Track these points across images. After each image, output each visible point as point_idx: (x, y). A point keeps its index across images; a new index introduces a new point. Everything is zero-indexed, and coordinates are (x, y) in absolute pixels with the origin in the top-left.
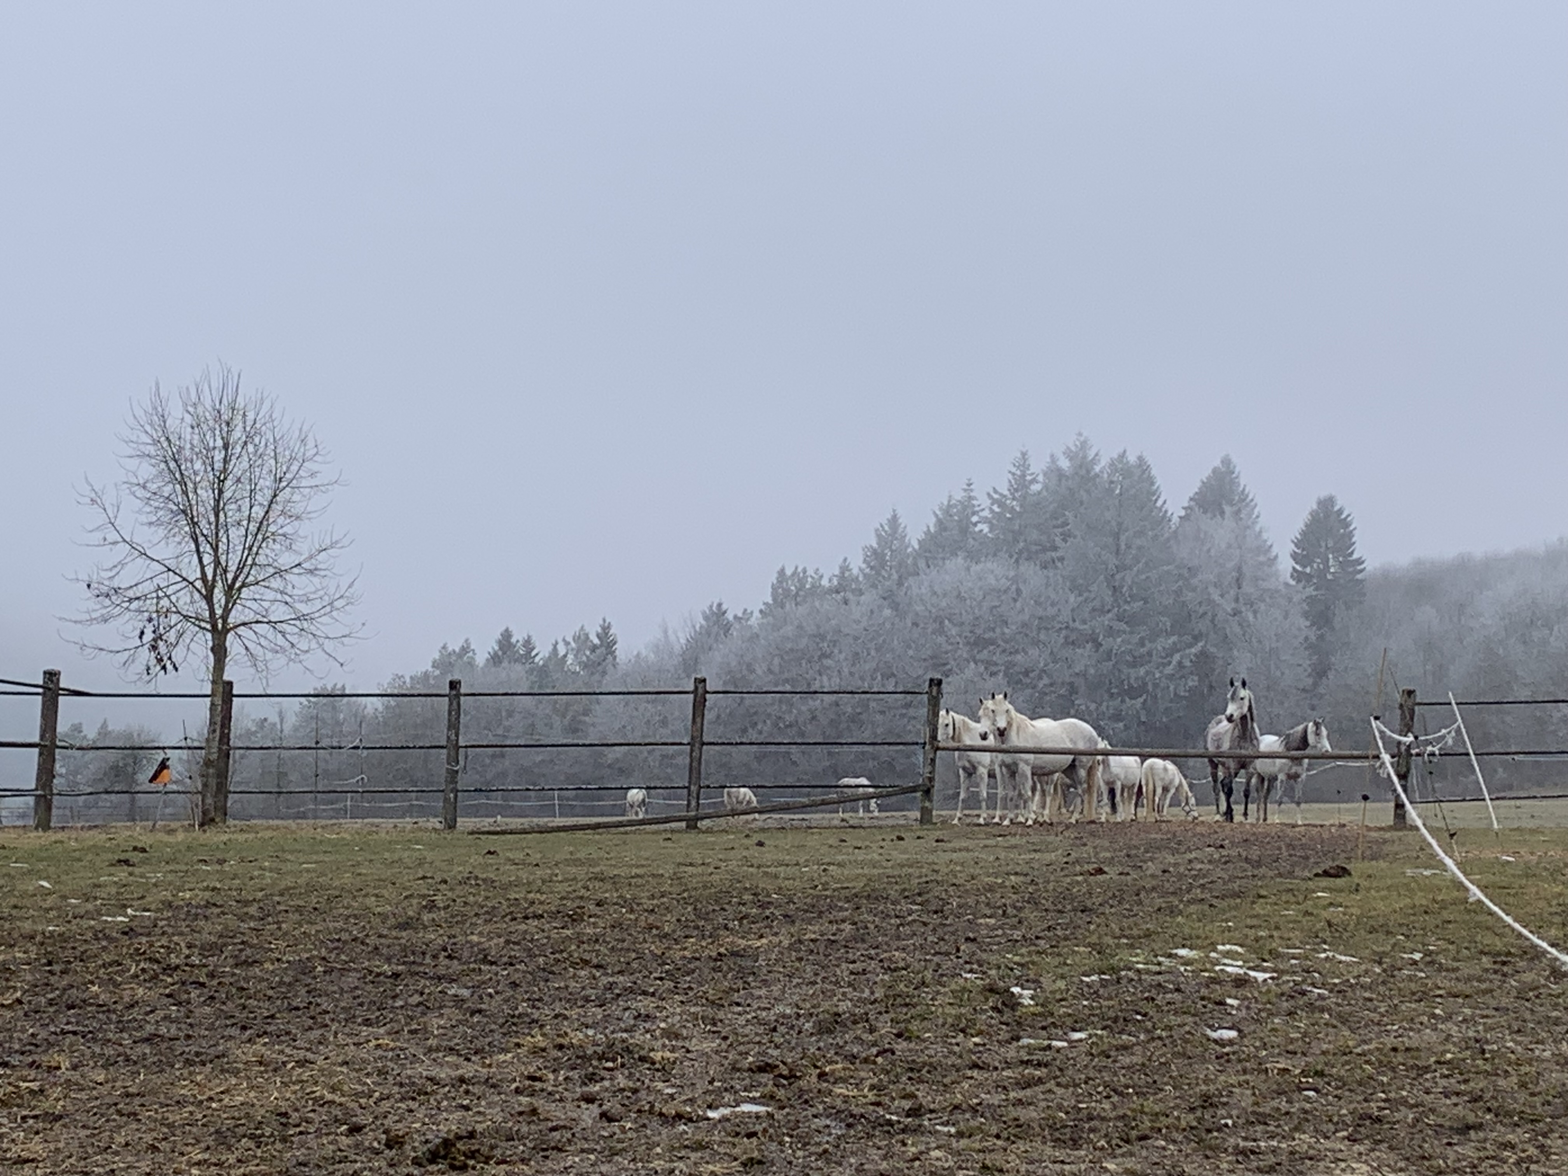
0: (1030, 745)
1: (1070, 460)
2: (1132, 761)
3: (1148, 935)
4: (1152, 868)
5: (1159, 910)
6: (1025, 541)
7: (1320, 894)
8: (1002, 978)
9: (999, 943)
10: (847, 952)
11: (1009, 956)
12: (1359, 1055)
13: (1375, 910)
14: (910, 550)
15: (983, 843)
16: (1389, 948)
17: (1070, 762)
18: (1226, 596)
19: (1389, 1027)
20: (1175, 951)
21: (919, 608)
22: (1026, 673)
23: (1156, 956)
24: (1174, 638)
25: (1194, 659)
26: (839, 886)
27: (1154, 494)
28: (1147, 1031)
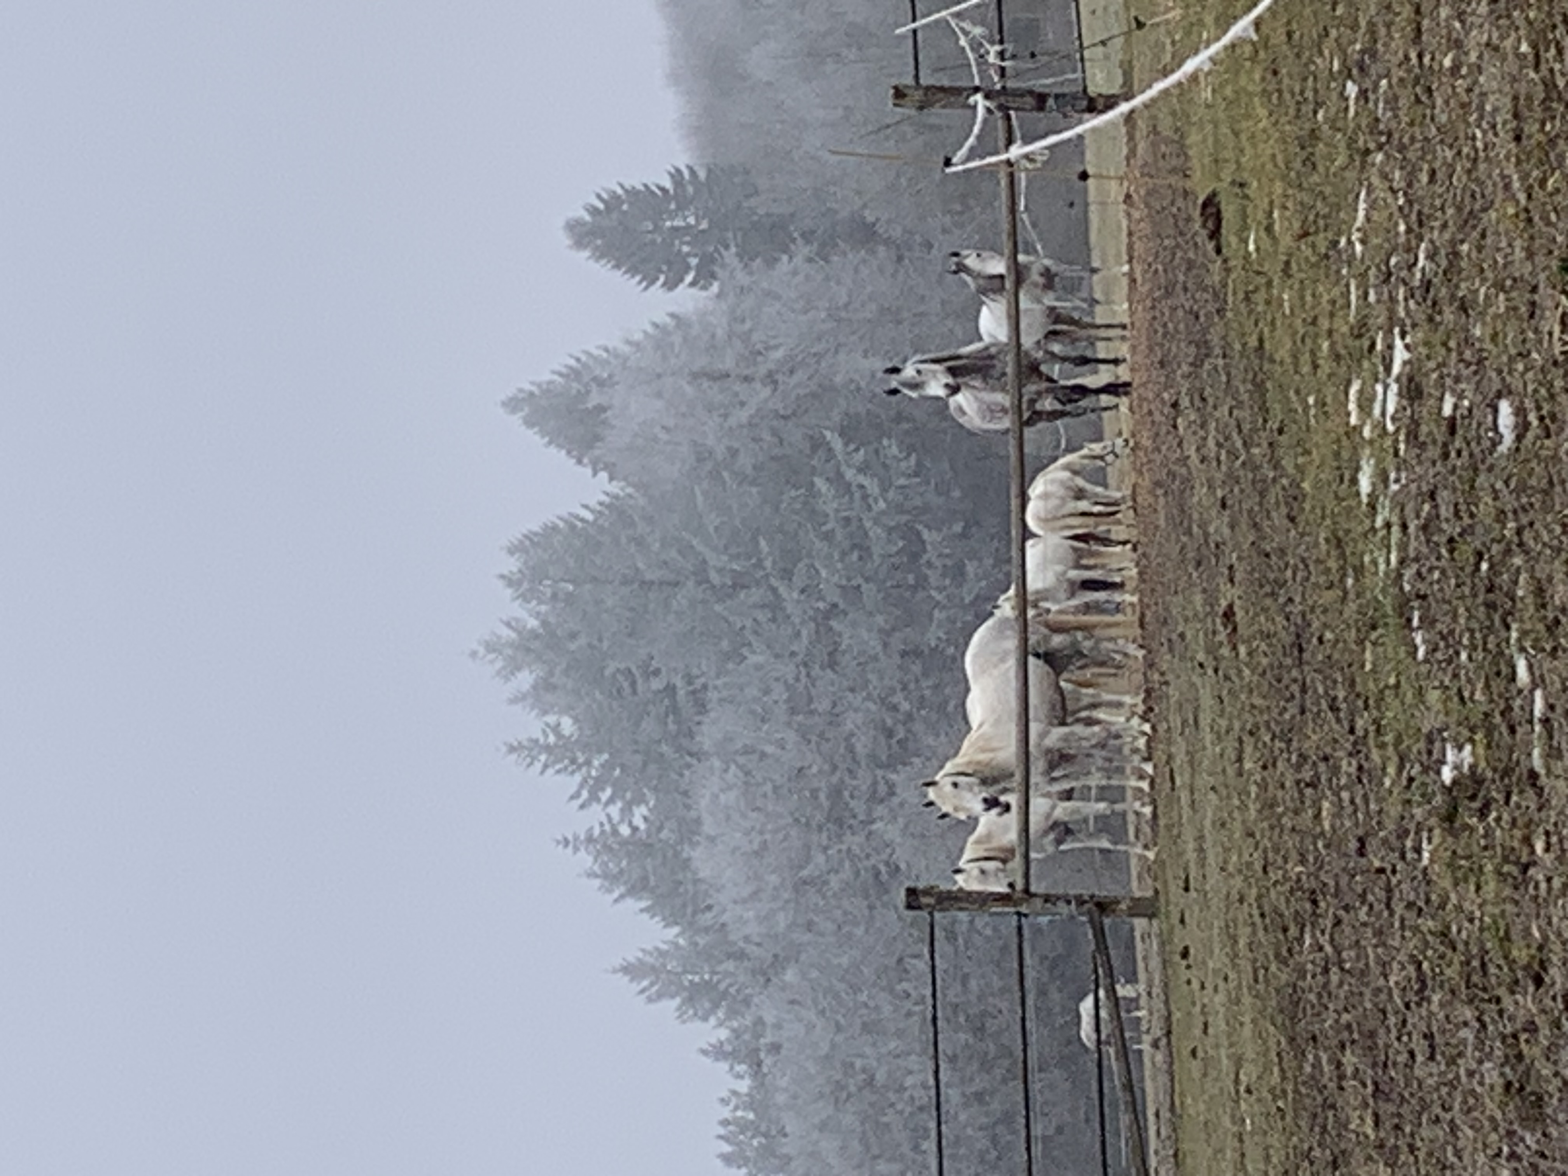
0: (1012, 730)
1: (519, 669)
2: (1033, 552)
3: (1337, 542)
4: (1218, 527)
5: (1292, 519)
6: (659, 742)
7: (1251, 247)
8: (1427, 798)
9: (1366, 797)
10: (1395, 1064)
11: (1387, 782)
12: (1529, 197)
13: (1274, 157)
14: (681, 941)
15: (1186, 812)
16: (1339, 136)
17: (1041, 662)
18: (742, 397)
19: (1479, 144)
20: (1365, 499)
21: (782, 921)
22: (890, 734)
23: (1373, 530)
24: (820, 483)
25: (852, 447)
26: (1276, 1070)
27: (573, 527)
28: (1508, 553)
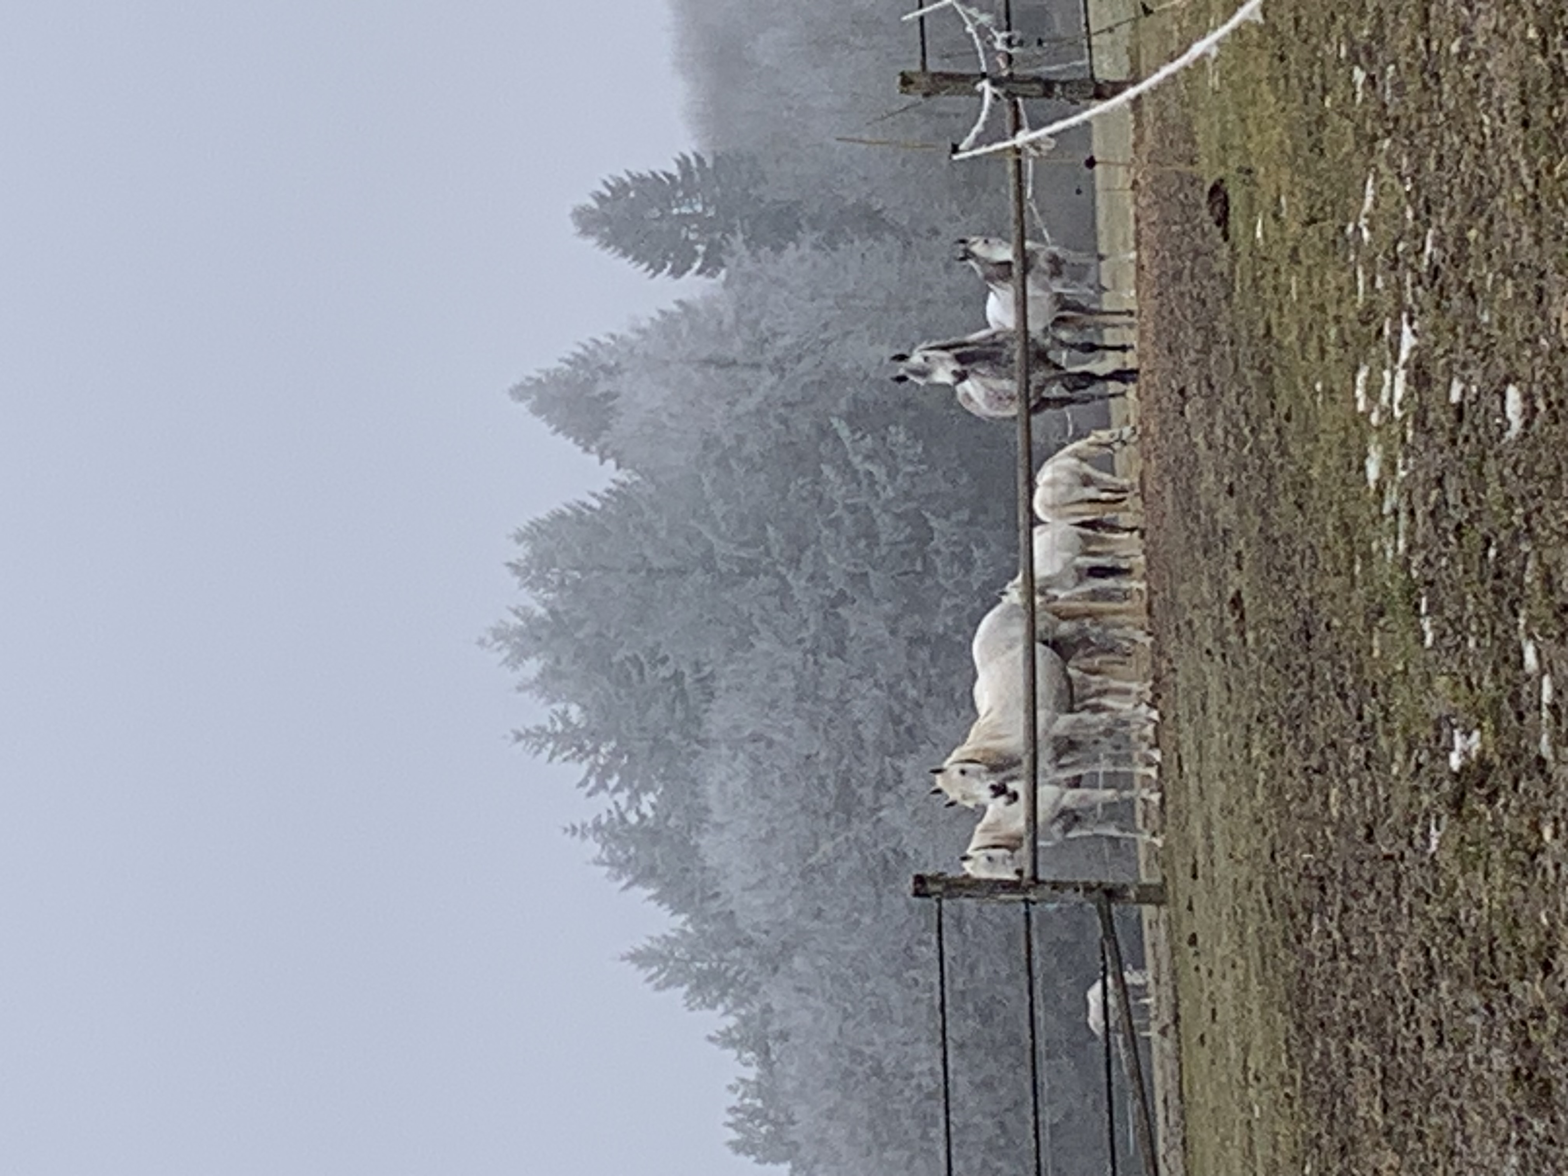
0: (1020, 718)
1: (526, 657)
2: (1041, 539)
3: (1346, 529)
4: (1226, 512)
5: (1300, 506)
6: (667, 730)
7: (1259, 234)
8: (1437, 785)
9: (1373, 784)
10: (1404, 1050)
11: (1395, 770)
12: (1537, 183)
13: (1281, 143)
14: (689, 929)
15: (1194, 798)
16: (1347, 122)
17: (1049, 650)
18: (750, 384)
19: (1486, 130)
20: (1372, 485)
21: (790, 911)
22: (897, 721)
23: (1382, 516)
24: (827, 470)
25: (859, 434)
26: (1284, 1056)
27: (580, 514)
28: (1516, 538)
